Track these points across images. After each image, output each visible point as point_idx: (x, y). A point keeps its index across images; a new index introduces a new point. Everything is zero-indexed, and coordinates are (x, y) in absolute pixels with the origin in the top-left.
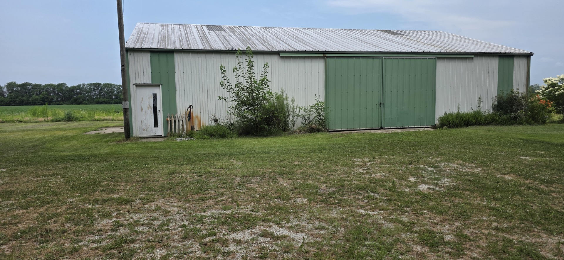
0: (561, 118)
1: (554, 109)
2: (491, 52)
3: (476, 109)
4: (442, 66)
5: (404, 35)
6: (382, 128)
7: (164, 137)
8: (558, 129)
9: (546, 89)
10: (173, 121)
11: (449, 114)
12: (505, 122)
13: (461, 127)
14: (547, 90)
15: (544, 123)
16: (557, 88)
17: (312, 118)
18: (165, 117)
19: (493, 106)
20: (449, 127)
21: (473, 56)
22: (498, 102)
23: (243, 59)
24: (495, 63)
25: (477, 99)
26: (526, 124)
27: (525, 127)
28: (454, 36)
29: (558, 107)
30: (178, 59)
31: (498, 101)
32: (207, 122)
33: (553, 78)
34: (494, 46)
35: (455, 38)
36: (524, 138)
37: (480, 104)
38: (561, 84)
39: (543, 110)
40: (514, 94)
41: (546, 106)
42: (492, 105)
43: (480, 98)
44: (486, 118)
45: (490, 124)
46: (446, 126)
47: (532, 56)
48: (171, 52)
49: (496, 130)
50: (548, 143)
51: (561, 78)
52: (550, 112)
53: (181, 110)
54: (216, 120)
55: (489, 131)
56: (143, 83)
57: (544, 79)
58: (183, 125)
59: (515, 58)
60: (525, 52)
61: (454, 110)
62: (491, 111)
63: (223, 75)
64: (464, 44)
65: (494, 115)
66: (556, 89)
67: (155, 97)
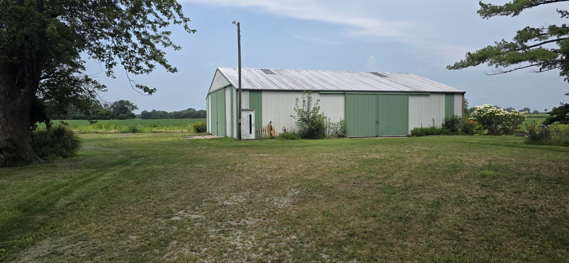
0: (488, 132)
1: (482, 126)
2: (441, 91)
3: (432, 126)
4: (412, 100)
5: (387, 77)
6: (377, 136)
7: (255, 140)
10: (260, 131)
11: (417, 128)
13: (423, 136)
17: (338, 129)
18: (256, 128)
20: (417, 136)
21: (430, 94)
22: (446, 121)
23: (306, 95)
24: (443, 98)
27: (460, 136)
29: (485, 126)
30: (264, 96)
32: (278, 131)
33: (481, 107)
37: (433, 123)
40: (455, 117)
41: (473, 124)
42: (442, 123)
43: (433, 119)
44: (437, 131)
45: (440, 134)
46: (415, 135)
47: (465, 93)
48: (260, 91)
51: (485, 107)
53: (265, 124)
54: (285, 130)
56: (245, 108)
57: (476, 107)
58: (266, 133)
59: (455, 95)
60: (461, 91)
61: (419, 126)
62: (441, 127)
63: (296, 104)
65: (442, 129)
67: (250, 116)
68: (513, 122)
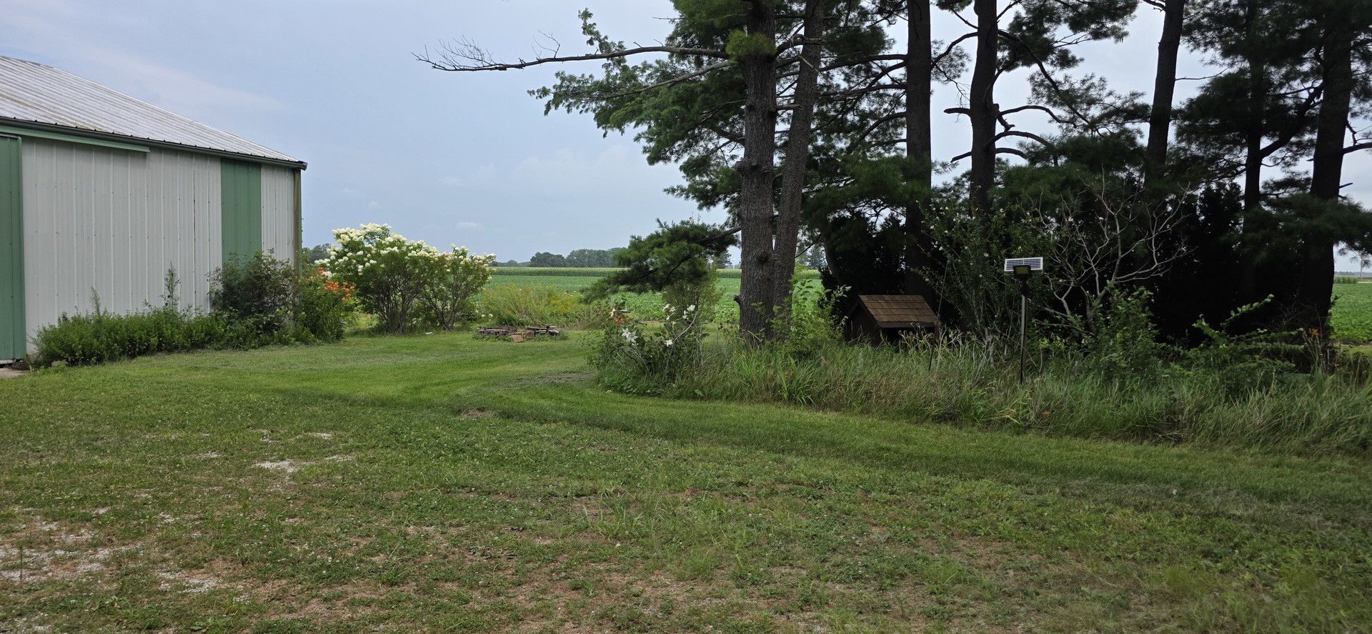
0: (375, 323)
1: (358, 301)
2: (199, 145)
3: (160, 304)
4: (42, 169)
8: (367, 353)
9: (340, 256)
11: (77, 320)
12: (244, 340)
13: (112, 359)
14: (340, 260)
15: (339, 336)
16: (360, 253)
19: (213, 295)
20: (73, 363)
21: (146, 150)
22: (225, 286)
24: (212, 175)
25: (164, 274)
26: (298, 343)
27: (293, 351)
28: (96, 87)
29: (367, 298)
31: (224, 282)
33: (353, 230)
34: (210, 132)
35: (97, 93)
36: (287, 386)
37: (171, 287)
38: (370, 245)
39: (334, 306)
40: (264, 264)
41: (341, 297)
42: (210, 293)
43: (172, 273)
44: (188, 333)
45: (203, 348)
46: (61, 358)
47: (304, 169)
49: (217, 364)
50: (344, 399)
51: (368, 231)
52: (349, 309)
55: (197, 369)
57: (336, 231)
59: (263, 171)
60: (287, 158)
62: (207, 310)
64: (123, 113)
65: (214, 322)
66: (359, 256)
68: (455, 288)
